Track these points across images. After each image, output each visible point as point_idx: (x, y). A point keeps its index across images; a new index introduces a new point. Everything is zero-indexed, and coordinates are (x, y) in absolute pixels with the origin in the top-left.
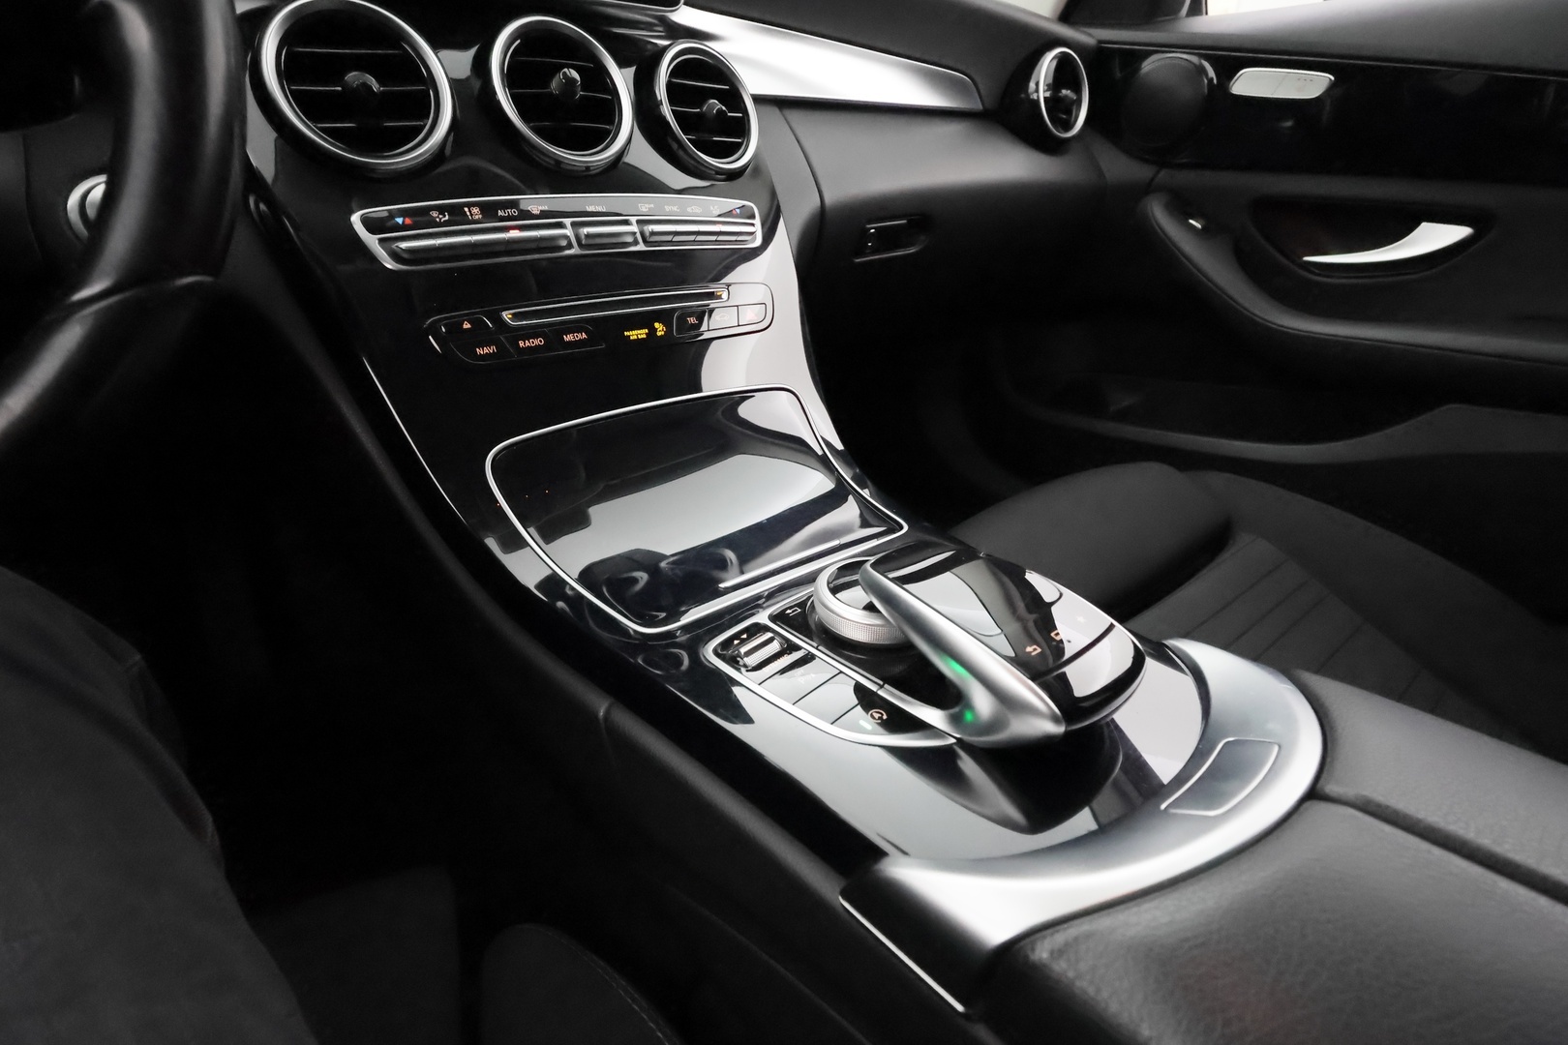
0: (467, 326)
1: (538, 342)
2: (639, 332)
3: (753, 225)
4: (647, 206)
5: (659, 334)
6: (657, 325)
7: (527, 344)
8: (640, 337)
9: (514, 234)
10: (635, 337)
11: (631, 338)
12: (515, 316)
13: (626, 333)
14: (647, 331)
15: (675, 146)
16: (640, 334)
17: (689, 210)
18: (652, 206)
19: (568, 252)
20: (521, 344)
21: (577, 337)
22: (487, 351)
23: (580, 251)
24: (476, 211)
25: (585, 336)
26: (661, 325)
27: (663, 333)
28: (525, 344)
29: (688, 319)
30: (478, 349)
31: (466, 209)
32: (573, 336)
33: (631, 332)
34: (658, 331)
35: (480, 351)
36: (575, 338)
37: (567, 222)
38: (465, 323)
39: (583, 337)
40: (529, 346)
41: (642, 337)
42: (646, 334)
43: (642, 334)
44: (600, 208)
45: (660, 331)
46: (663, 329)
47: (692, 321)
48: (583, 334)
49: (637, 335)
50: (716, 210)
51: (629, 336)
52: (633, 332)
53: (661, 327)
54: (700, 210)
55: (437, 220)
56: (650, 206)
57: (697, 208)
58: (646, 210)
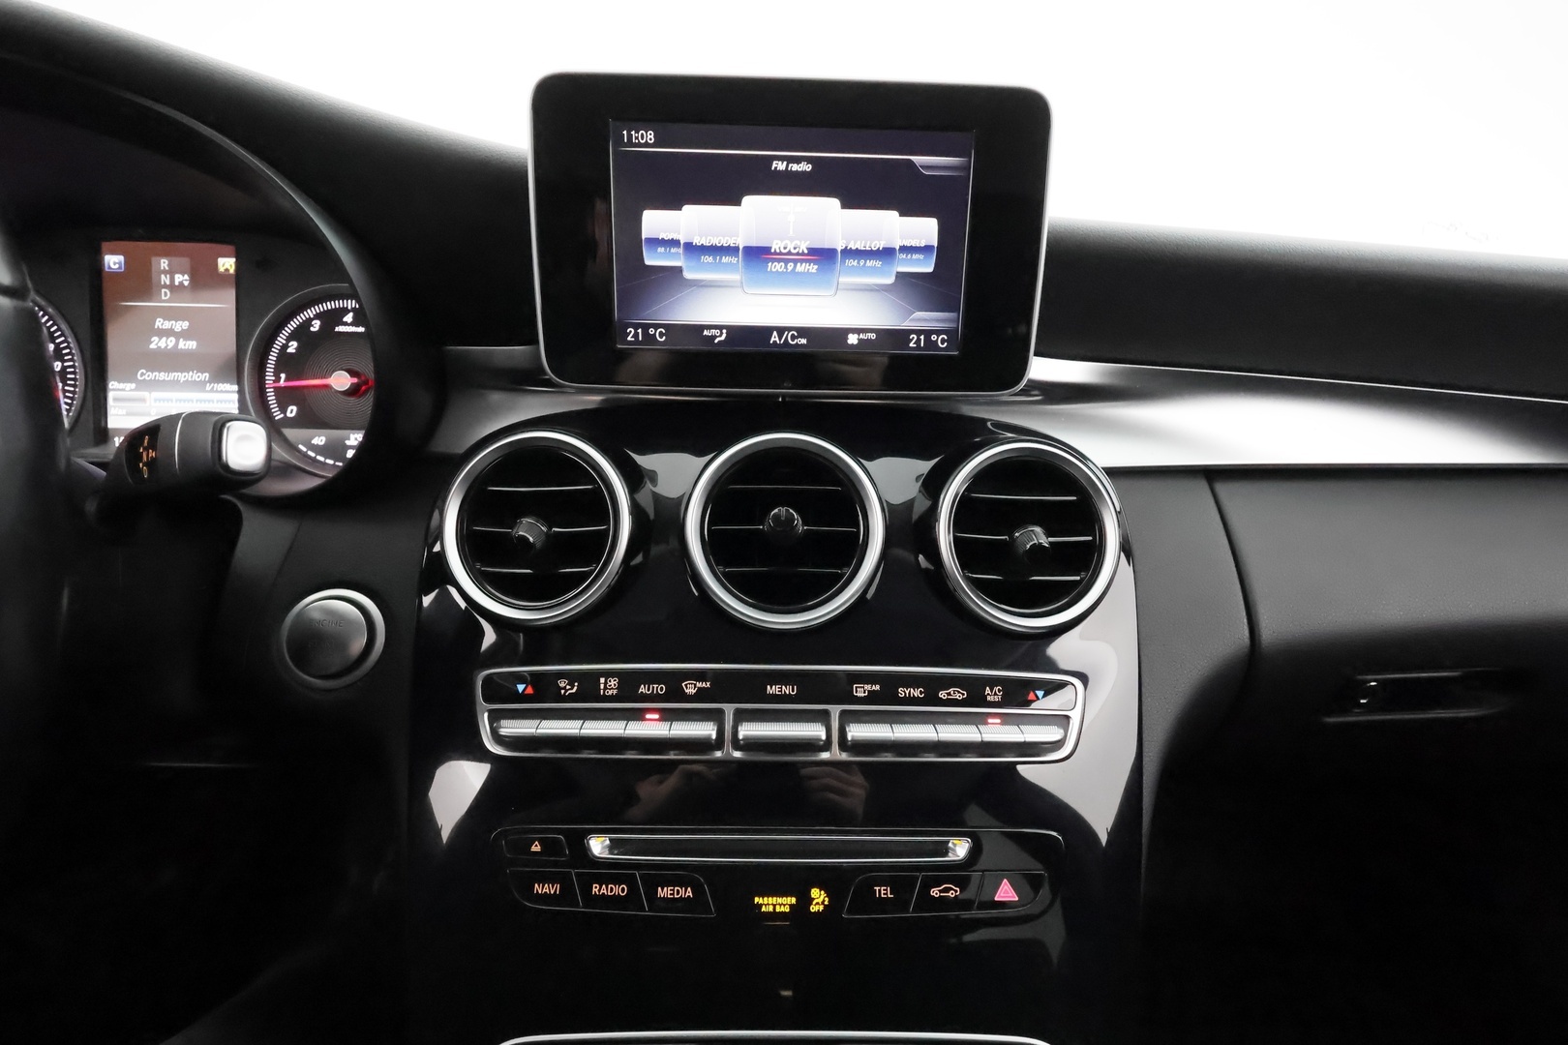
0: (536, 848)
1: (619, 890)
2: (780, 900)
4: (868, 687)
5: (814, 908)
6: (815, 893)
7: (604, 890)
8: (778, 909)
10: (771, 909)
11: (763, 909)
12: (615, 845)
13: (757, 900)
14: (794, 900)
16: (783, 904)
17: (942, 695)
18: (878, 687)
19: (718, 754)
20: (595, 889)
21: (678, 894)
22: (547, 891)
23: (737, 754)
24: (612, 683)
25: (691, 894)
26: (823, 892)
27: (821, 908)
28: (599, 891)
29: (877, 888)
30: (536, 885)
31: (602, 680)
32: (673, 890)
33: (766, 899)
34: (814, 903)
35: (538, 888)
36: (673, 894)
37: (729, 709)
38: (537, 843)
39: (687, 894)
40: (603, 894)
41: (783, 909)
42: (791, 906)
43: (784, 905)
44: (787, 690)
45: (817, 903)
46: (824, 901)
47: (882, 892)
48: (689, 889)
49: (774, 906)
50: (995, 694)
51: (761, 905)
52: (770, 899)
53: (822, 897)
54: (963, 694)
55: (563, 692)
56: (874, 688)
57: (959, 692)
58: (863, 695)
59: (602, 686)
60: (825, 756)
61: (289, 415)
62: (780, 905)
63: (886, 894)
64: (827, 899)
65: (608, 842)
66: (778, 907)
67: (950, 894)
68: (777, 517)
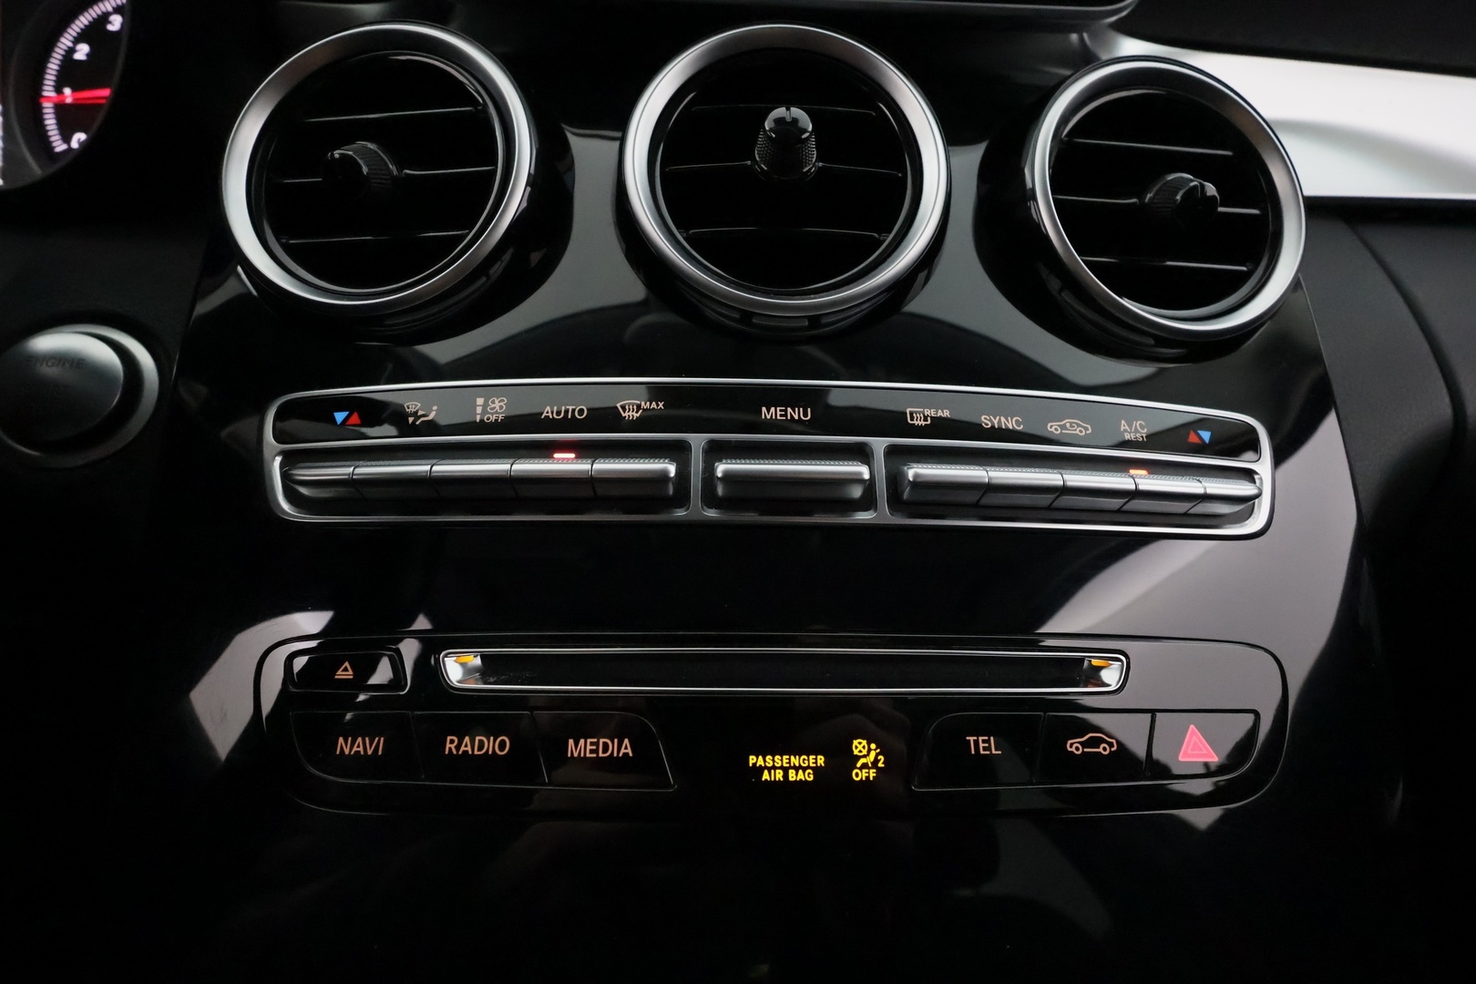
0: (345, 673)
1: (491, 745)
2: (795, 761)
3: (1249, 475)
5: (859, 775)
6: (859, 746)
7: (466, 746)
8: (792, 775)
9: (565, 464)
10: (779, 775)
11: (766, 776)
12: (491, 667)
13: (752, 759)
14: (821, 760)
15: (1054, 284)
16: (800, 767)
19: (680, 513)
20: (450, 745)
21: (605, 750)
22: (361, 749)
23: (712, 514)
24: (497, 405)
25: (629, 751)
26: (873, 746)
27: (872, 773)
28: (458, 748)
29: (972, 739)
30: (341, 740)
31: (480, 401)
32: (597, 744)
33: (769, 758)
34: (859, 765)
35: (344, 746)
36: (596, 751)
37: (698, 441)
38: (347, 664)
39: (623, 751)
40: (466, 752)
41: (801, 776)
42: (816, 770)
43: (804, 769)
44: (796, 414)
45: (865, 766)
46: (876, 761)
47: (981, 745)
48: (626, 741)
49: (786, 770)
50: (1136, 431)
51: (761, 769)
52: (777, 758)
53: (873, 754)
54: (1086, 429)
55: (411, 420)
56: (940, 414)
57: (1079, 425)
58: (924, 423)
59: (479, 410)
60: (864, 517)
61: (75, 145)
62: (797, 769)
63: (989, 748)
64: (881, 758)
65: (478, 661)
66: (792, 773)
67: (1101, 750)
68: (779, 121)
